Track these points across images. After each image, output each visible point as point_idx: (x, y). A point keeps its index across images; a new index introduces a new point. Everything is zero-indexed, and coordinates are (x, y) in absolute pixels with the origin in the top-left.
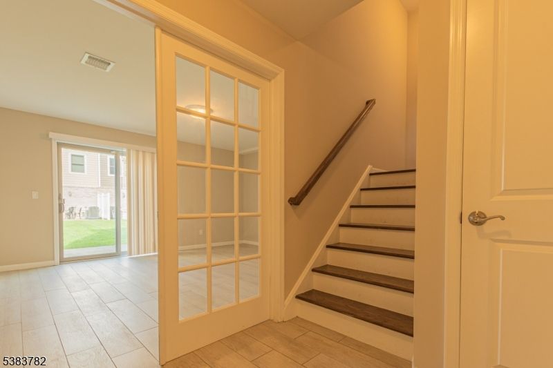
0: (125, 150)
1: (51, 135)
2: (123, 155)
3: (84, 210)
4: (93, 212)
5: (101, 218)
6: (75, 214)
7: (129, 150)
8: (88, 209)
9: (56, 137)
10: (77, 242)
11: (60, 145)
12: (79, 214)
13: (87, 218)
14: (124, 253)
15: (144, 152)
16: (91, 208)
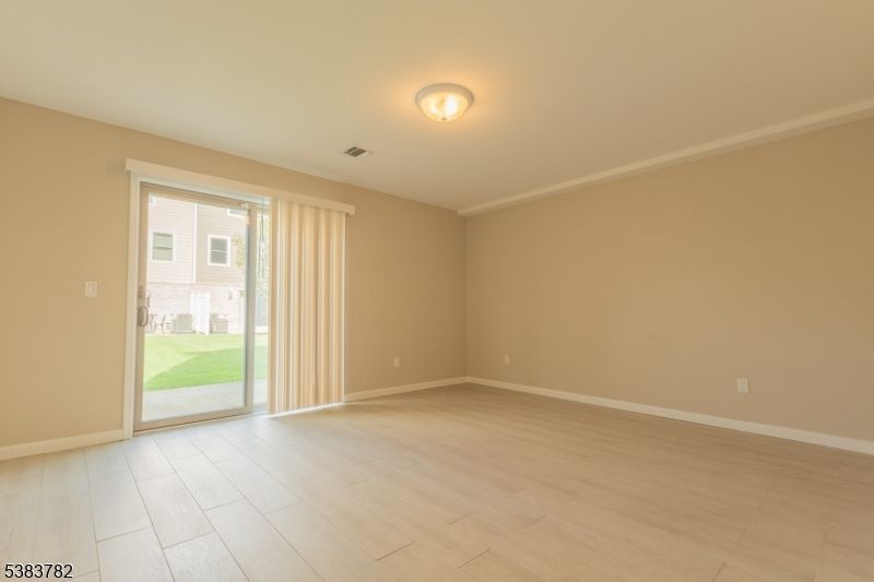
0: (267, 202)
1: (131, 164)
2: (263, 211)
3: (169, 319)
4: (183, 323)
5: (195, 332)
6: (156, 326)
7: (275, 202)
8: (175, 317)
9: (140, 170)
10: (161, 376)
11: (146, 188)
12: (162, 325)
13: (172, 332)
14: (260, 406)
15: (301, 206)
16: (180, 316)
